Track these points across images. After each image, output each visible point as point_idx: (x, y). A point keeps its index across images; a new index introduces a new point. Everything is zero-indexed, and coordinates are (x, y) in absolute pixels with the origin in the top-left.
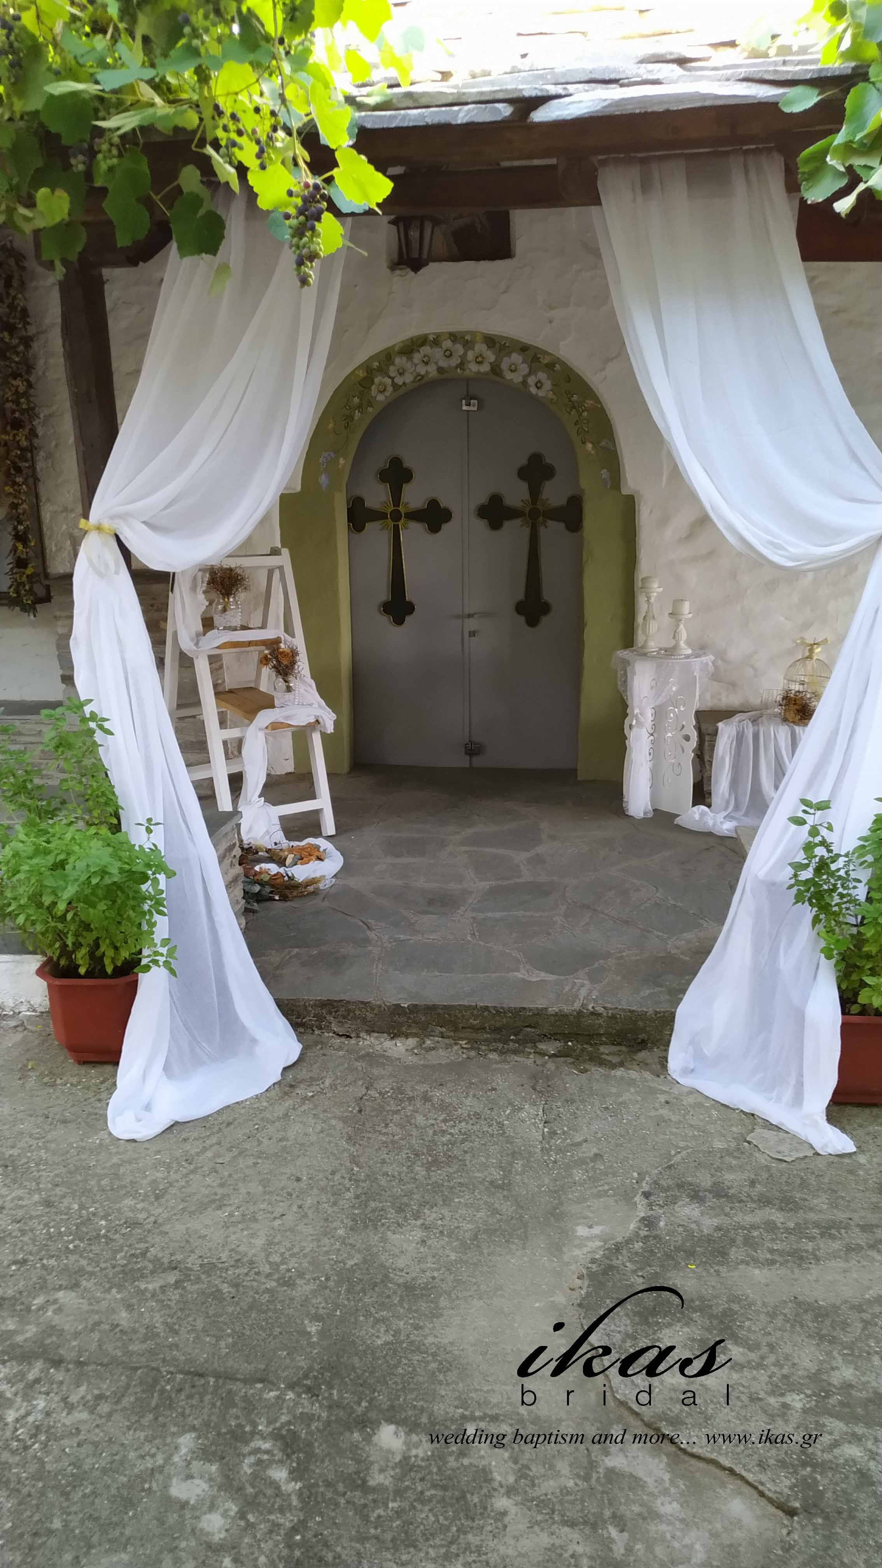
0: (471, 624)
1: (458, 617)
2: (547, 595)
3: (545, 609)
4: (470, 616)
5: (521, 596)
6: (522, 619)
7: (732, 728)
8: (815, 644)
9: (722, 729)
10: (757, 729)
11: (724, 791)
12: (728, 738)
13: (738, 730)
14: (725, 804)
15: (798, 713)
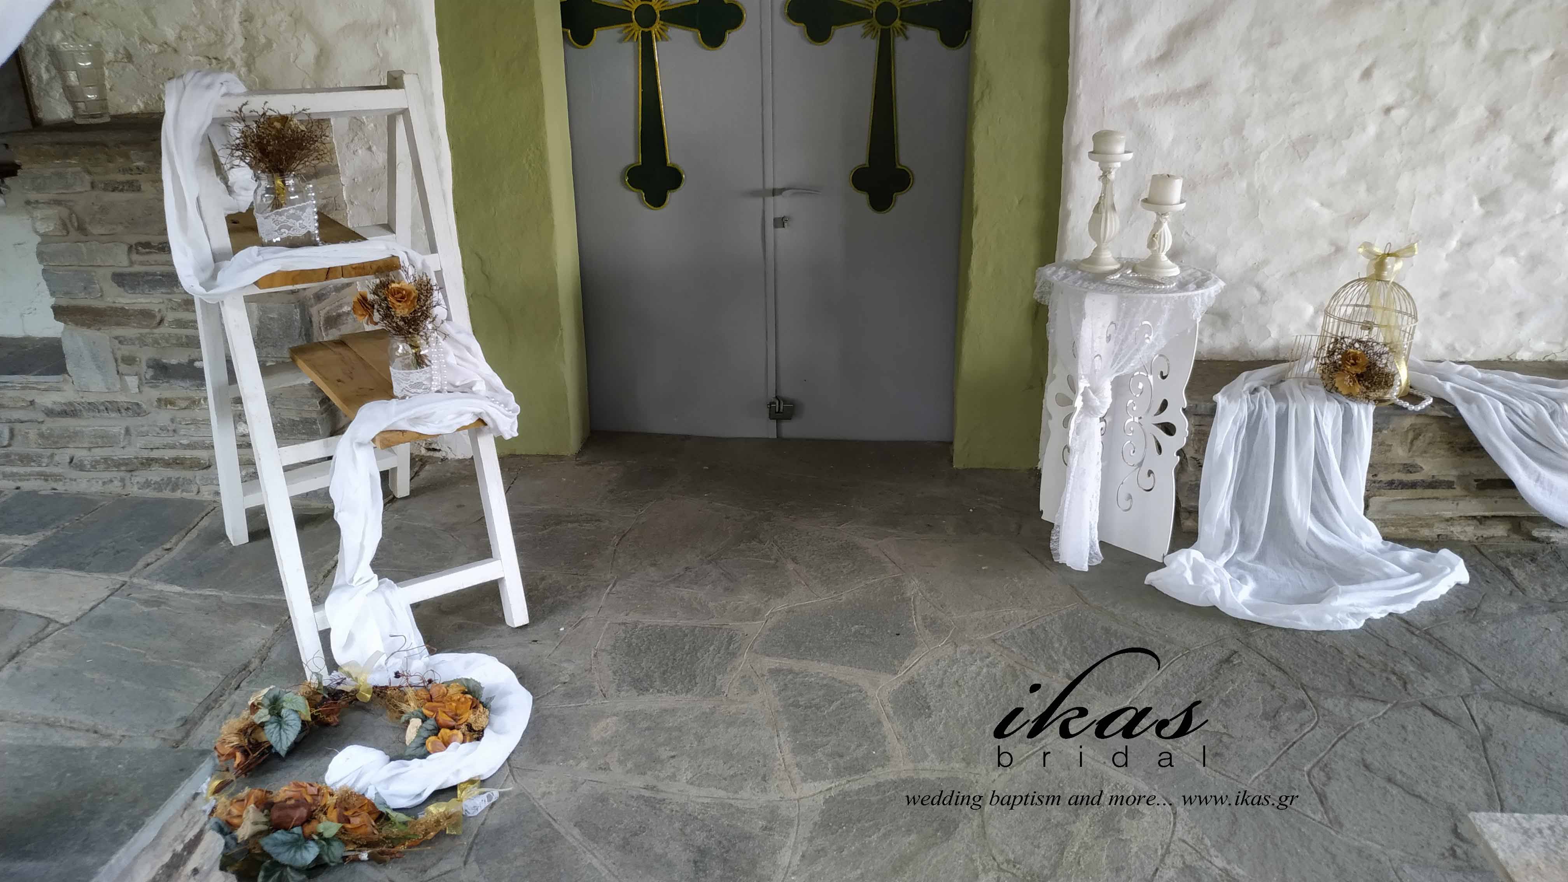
0: (781, 206)
1: (755, 194)
2: (906, 157)
3: (903, 180)
4: (775, 192)
5: (862, 158)
6: (863, 198)
7: (1241, 405)
8: (1388, 255)
9: (1223, 408)
10: (1285, 407)
11: (1222, 516)
12: (1234, 422)
13: (1252, 408)
14: (1223, 538)
15: (1359, 381)
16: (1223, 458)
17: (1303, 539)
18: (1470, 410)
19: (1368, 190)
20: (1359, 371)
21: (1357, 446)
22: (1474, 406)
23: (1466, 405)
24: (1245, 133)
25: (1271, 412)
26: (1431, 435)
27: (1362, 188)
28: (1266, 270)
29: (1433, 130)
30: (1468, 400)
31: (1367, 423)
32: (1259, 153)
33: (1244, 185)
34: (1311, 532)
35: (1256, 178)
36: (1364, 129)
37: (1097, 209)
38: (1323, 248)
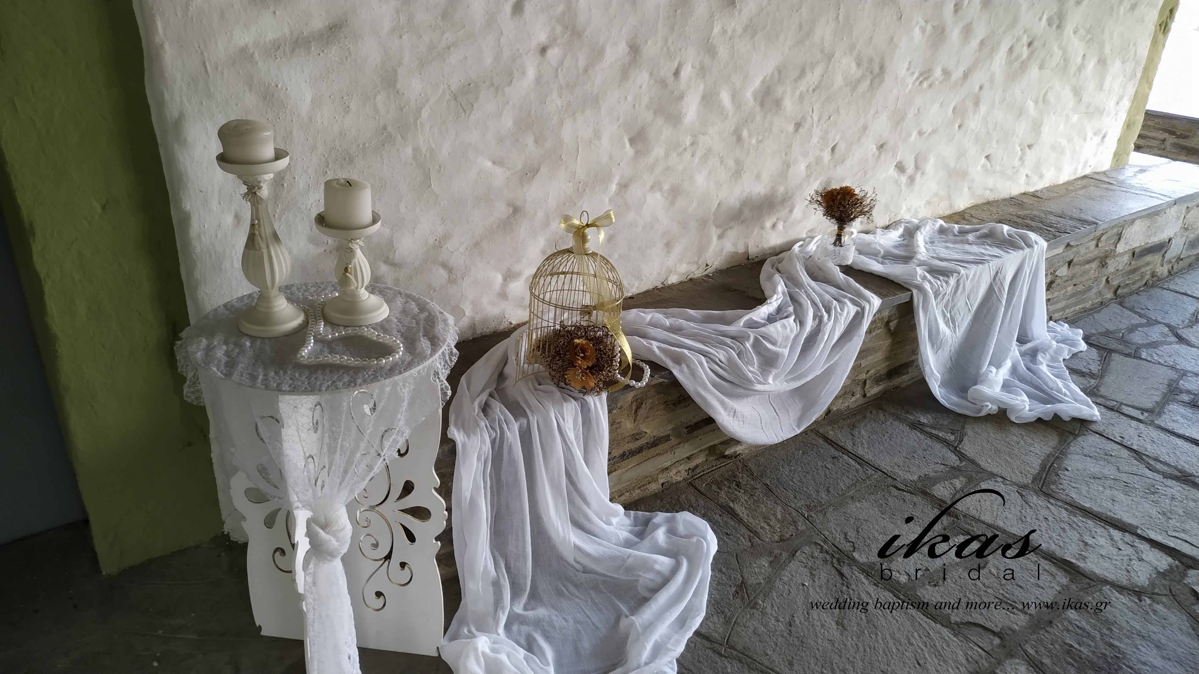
7: (482, 436)
8: (588, 226)
9: (464, 445)
10: (525, 421)
11: (486, 567)
12: (479, 459)
13: (494, 436)
14: (491, 589)
15: (592, 373)
16: (473, 503)
17: (570, 556)
18: (682, 371)
19: (536, 141)
20: (590, 364)
21: (597, 437)
22: (684, 367)
23: (677, 367)
24: (399, 86)
25: (513, 436)
26: (651, 401)
27: (530, 140)
28: (449, 245)
29: (586, 71)
30: (678, 360)
31: (603, 414)
32: (419, 110)
33: (409, 151)
34: (577, 548)
35: (422, 140)
36: (524, 73)
37: (251, 242)
38: (501, 210)
